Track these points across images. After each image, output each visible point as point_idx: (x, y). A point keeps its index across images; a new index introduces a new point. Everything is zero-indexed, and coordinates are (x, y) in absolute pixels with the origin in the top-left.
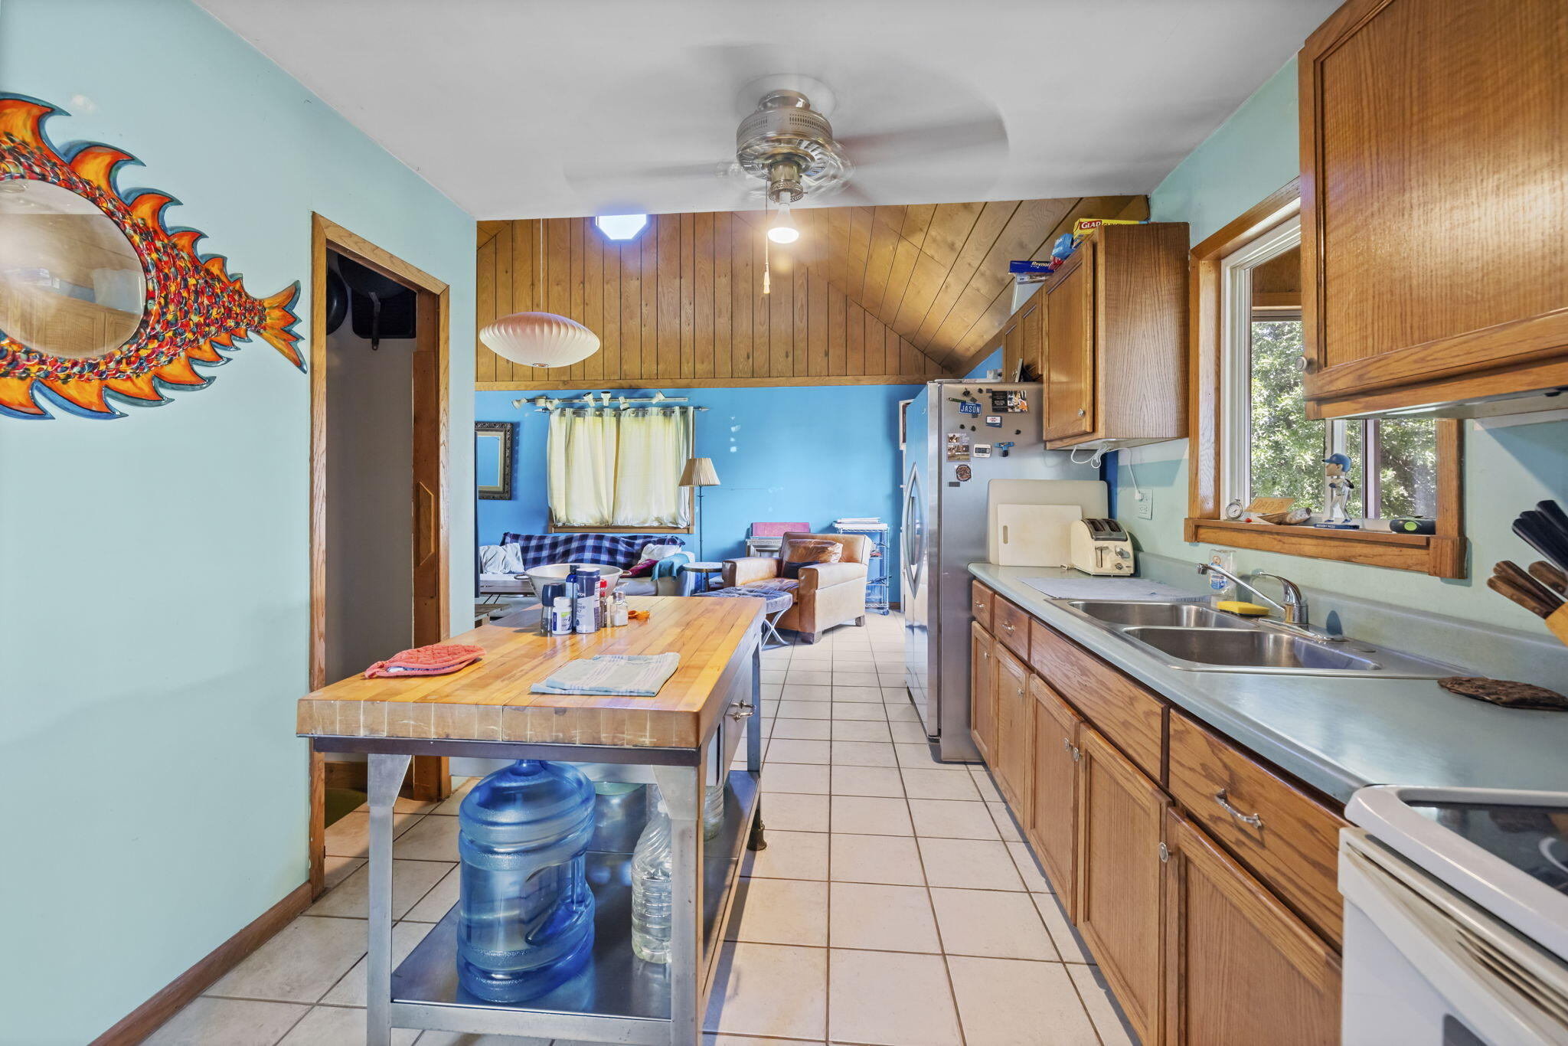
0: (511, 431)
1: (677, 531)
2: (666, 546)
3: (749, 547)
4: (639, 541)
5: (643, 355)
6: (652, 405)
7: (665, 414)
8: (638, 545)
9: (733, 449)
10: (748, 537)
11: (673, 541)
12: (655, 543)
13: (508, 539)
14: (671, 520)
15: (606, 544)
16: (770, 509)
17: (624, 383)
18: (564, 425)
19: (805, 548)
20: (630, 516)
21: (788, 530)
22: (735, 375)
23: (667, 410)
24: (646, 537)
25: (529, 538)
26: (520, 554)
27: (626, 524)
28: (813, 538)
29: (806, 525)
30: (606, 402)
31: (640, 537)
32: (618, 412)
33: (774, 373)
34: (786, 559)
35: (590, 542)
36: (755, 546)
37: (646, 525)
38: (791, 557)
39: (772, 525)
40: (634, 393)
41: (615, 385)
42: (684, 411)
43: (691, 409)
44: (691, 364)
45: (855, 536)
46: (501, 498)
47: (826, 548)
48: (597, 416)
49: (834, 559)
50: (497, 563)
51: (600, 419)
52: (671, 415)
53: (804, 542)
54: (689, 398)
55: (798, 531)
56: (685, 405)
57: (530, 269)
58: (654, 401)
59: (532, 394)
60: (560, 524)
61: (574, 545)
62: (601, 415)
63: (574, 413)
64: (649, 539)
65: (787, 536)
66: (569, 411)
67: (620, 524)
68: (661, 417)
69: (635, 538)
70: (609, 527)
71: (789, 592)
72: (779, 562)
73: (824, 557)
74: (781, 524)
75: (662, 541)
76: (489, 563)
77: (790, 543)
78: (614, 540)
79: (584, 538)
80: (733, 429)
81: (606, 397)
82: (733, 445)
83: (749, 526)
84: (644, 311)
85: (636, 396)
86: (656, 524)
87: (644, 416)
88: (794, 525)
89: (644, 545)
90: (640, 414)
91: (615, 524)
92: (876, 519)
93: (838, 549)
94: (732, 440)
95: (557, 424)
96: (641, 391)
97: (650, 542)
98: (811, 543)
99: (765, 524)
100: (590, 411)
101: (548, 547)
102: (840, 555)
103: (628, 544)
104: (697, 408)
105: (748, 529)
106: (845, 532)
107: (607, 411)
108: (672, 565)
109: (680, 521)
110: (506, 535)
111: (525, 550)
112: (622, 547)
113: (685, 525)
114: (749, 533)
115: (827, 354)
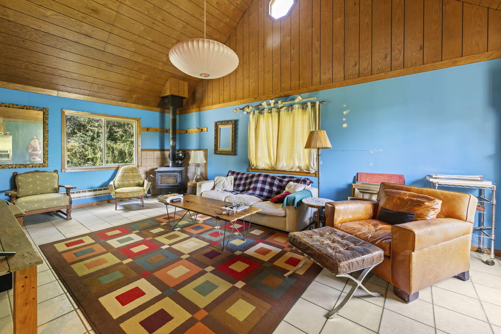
0: (235, 123)
1: (309, 175)
2: (299, 184)
3: (354, 189)
4: (286, 180)
5: (292, 77)
6: (295, 104)
7: (303, 108)
8: (285, 181)
9: (345, 125)
10: (354, 182)
11: (304, 181)
12: (294, 181)
13: (230, 174)
14: (306, 168)
15: (269, 180)
16: (371, 164)
17: (282, 94)
18: (254, 119)
19: (399, 198)
20: (285, 165)
21: (386, 180)
22: (346, 78)
23: (304, 106)
24: (290, 177)
25: (238, 174)
26: (233, 181)
27: (282, 169)
28: (408, 190)
29: (401, 177)
30: (272, 105)
31: (288, 177)
32: (279, 110)
33: (375, 71)
34: (381, 204)
35: (261, 178)
36: (359, 189)
37: (293, 170)
38: (386, 203)
39: (372, 175)
40: (287, 98)
41: (277, 96)
42: (313, 105)
43: (318, 103)
44: (318, 77)
45: (457, 194)
46: (231, 155)
47: (423, 203)
48: (269, 113)
49: (432, 215)
50: (220, 186)
51: (270, 114)
52: (306, 109)
53: (399, 193)
54: (317, 97)
55: (393, 182)
56: (314, 101)
57: (242, 47)
58: (296, 101)
59: (242, 106)
60: (253, 168)
61: (254, 179)
62: (271, 112)
63: (259, 113)
64: (291, 179)
65: (384, 185)
66: (257, 112)
67: (279, 169)
68: (300, 110)
69: (284, 177)
70: (274, 170)
71: (381, 246)
72: (376, 206)
73: (419, 211)
74: (380, 175)
75: (298, 181)
76: (217, 185)
77: (386, 192)
78: (273, 178)
79: (259, 176)
80: (345, 113)
81: (272, 102)
82: (345, 122)
83: (355, 175)
84: (292, 52)
85: (288, 99)
86: (298, 170)
87: (292, 110)
88: (391, 176)
89: (288, 182)
90: (290, 109)
91: (277, 169)
92: (478, 177)
93: (438, 204)
94: (344, 119)
95: (252, 118)
96: (291, 97)
97: (291, 181)
98: (406, 195)
99: (367, 174)
100: (266, 110)
101: (244, 179)
102: (439, 210)
103: (281, 181)
104: (321, 102)
105: (355, 177)
106: (442, 187)
107: (274, 110)
108: (295, 199)
109: (311, 169)
110: (229, 172)
111: (235, 179)
112: (276, 182)
113: (314, 172)
114: (356, 179)
115: (422, 48)
